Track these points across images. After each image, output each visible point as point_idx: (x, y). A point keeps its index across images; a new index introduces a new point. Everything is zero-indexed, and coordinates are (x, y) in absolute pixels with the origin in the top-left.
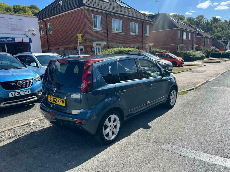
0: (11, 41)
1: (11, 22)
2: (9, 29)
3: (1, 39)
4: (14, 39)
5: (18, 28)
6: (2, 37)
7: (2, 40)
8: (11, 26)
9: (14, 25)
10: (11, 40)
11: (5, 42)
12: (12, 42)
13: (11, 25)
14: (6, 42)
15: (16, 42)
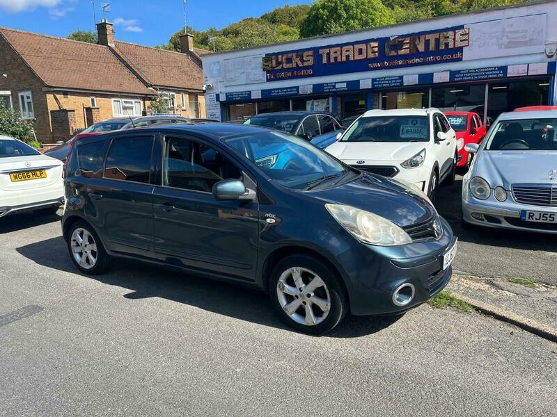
0: (497, 74)
1: (512, 25)
2: (500, 46)
3: (474, 74)
4: (504, 69)
5: (527, 39)
6: (475, 69)
7: (474, 76)
8: (508, 38)
9: (517, 32)
10: (498, 72)
11: (481, 79)
12: (500, 77)
13: (510, 35)
14: (484, 79)
15: (508, 75)
